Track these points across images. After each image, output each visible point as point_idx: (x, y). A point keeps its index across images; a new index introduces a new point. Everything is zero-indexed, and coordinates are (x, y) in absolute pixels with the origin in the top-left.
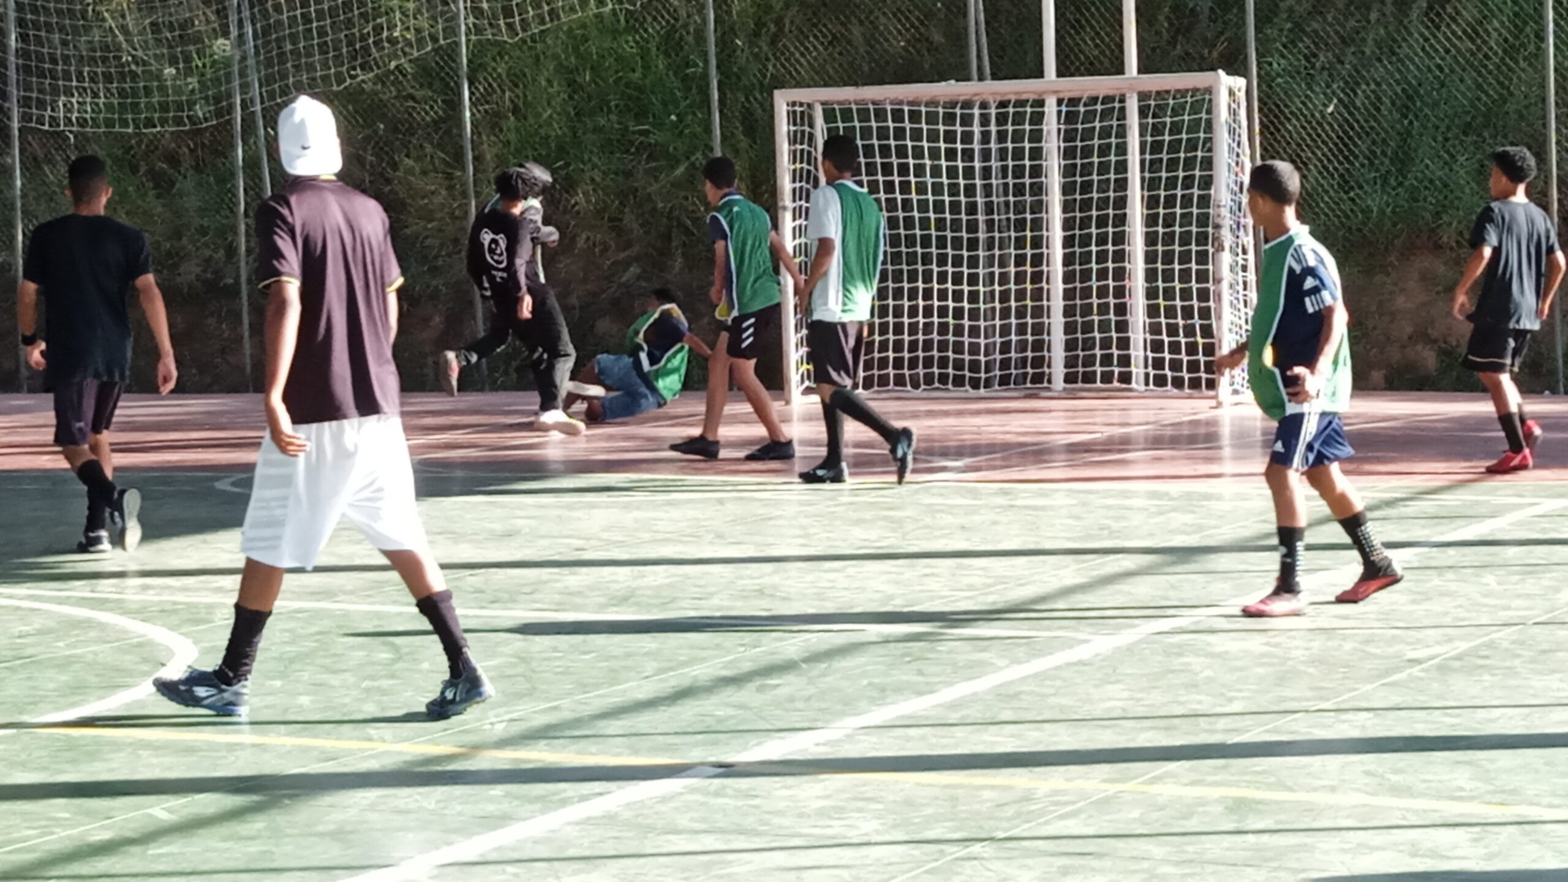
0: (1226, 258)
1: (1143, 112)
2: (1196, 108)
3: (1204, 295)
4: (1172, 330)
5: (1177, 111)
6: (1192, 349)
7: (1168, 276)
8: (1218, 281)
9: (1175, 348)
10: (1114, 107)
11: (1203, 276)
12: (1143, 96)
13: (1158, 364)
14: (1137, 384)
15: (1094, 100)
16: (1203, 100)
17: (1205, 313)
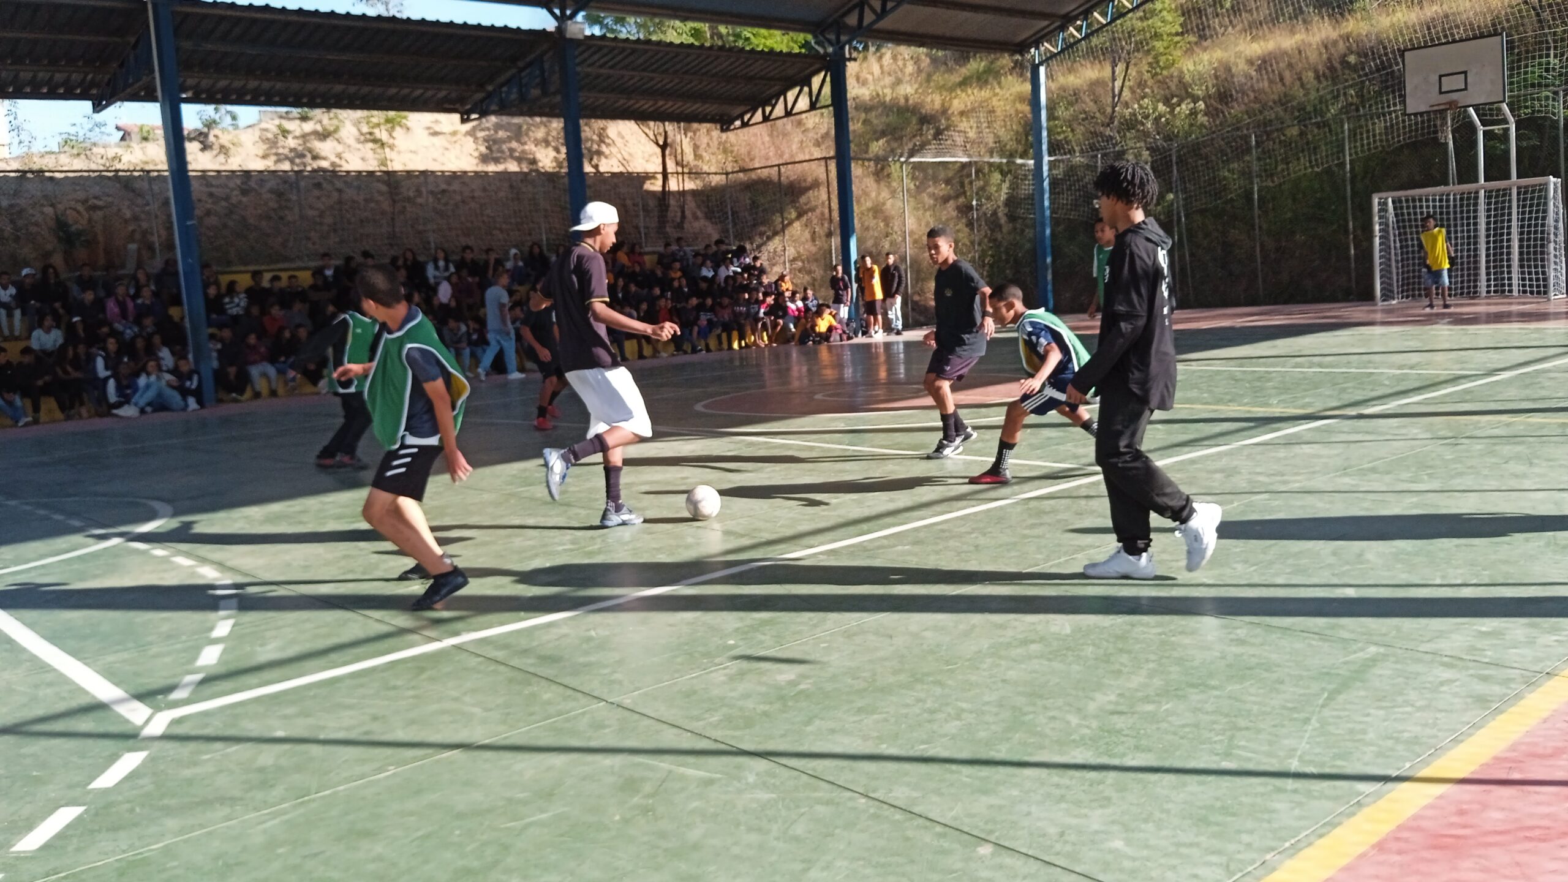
0: (1552, 245)
1: (1519, 194)
2: (1540, 191)
3: (1543, 260)
4: (1530, 273)
5: (1533, 192)
6: (1538, 280)
7: (1528, 253)
8: (1548, 254)
9: (1531, 280)
10: (1506, 192)
11: (1542, 253)
12: (1519, 188)
13: (1524, 286)
14: (1516, 293)
15: (1498, 191)
16: (1544, 188)
17: (1543, 266)
